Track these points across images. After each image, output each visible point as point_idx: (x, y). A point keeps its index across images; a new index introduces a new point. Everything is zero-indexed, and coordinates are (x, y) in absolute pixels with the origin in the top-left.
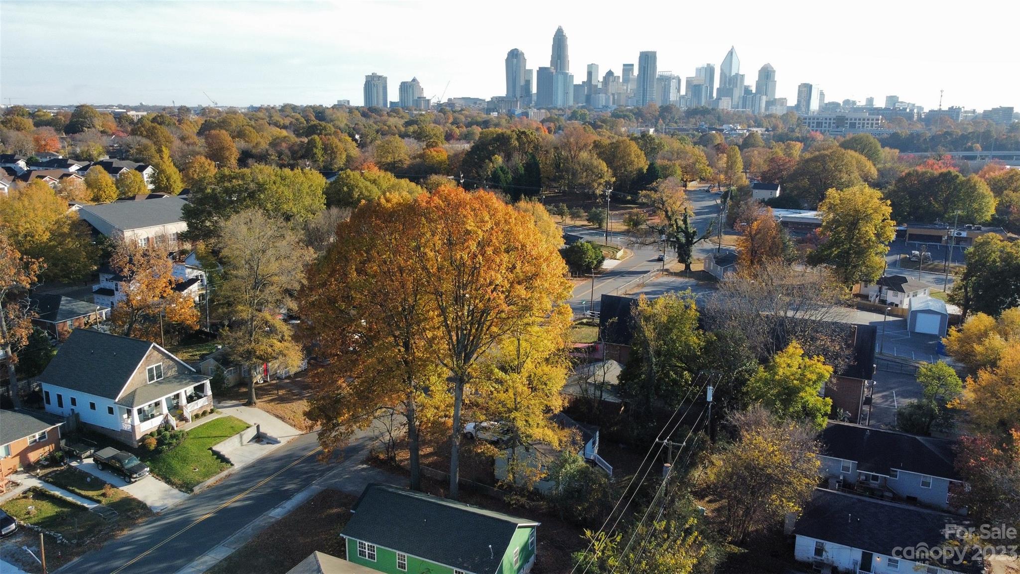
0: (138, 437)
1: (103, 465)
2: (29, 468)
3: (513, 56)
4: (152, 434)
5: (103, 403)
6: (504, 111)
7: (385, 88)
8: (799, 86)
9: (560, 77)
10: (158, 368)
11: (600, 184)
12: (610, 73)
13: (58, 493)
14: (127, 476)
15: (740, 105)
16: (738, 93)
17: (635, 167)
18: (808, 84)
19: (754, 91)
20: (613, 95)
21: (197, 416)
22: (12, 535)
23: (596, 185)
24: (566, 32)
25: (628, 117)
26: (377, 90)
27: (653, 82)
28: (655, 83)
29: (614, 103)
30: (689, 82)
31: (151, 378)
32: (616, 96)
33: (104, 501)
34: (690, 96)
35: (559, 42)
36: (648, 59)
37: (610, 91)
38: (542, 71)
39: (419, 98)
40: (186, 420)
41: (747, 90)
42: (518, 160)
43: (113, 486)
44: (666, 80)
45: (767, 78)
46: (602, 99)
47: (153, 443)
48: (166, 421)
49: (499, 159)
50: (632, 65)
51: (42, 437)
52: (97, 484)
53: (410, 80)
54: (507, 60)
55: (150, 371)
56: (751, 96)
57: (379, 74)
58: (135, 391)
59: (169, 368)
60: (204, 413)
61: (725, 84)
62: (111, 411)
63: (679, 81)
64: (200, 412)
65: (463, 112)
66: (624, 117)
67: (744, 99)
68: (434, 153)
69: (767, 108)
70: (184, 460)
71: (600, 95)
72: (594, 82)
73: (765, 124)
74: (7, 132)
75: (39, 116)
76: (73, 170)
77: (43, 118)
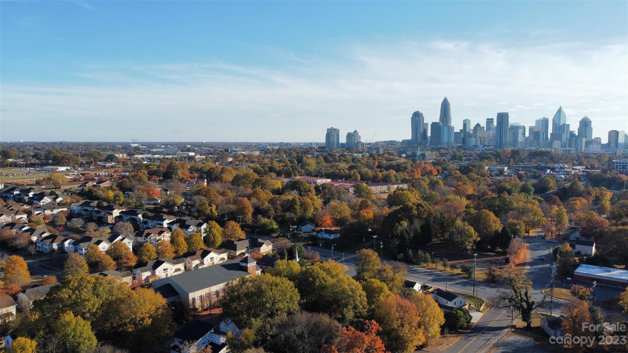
3: (416, 115)
6: (410, 153)
7: (338, 135)
8: (609, 132)
9: (446, 128)
11: (469, 242)
12: (478, 125)
15: (567, 145)
16: (565, 137)
17: (493, 229)
18: (615, 131)
19: (577, 134)
20: (480, 138)
23: (467, 243)
24: (450, 101)
25: (490, 158)
26: (333, 137)
27: (507, 131)
28: (508, 132)
29: (481, 144)
30: (531, 129)
32: (482, 139)
34: (532, 138)
35: (445, 107)
36: (503, 117)
37: (478, 136)
38: (434, 125)
39: (357, 142)
41: (572, 134)
42: (417, 224)
44: (515, 129)
45: (586, 126)
46: (473, 141)
49: (405, 224)
50: (493, 119)
53: (353, 132)
54: (412, 118)
56: (575, 138)
57: (335, 128)
61: (556, 130)
63: (524, 128)
65: (384, 155)
66: (487, 158)
67: (570, 141)
68: (365, 214)
69: (586, 146)
71: (472, 138)
72: (467, 130)
73: (585, 164)
74: (134, 182)
75: (150, 168)
76: (165, 224)
77: (152, 169)
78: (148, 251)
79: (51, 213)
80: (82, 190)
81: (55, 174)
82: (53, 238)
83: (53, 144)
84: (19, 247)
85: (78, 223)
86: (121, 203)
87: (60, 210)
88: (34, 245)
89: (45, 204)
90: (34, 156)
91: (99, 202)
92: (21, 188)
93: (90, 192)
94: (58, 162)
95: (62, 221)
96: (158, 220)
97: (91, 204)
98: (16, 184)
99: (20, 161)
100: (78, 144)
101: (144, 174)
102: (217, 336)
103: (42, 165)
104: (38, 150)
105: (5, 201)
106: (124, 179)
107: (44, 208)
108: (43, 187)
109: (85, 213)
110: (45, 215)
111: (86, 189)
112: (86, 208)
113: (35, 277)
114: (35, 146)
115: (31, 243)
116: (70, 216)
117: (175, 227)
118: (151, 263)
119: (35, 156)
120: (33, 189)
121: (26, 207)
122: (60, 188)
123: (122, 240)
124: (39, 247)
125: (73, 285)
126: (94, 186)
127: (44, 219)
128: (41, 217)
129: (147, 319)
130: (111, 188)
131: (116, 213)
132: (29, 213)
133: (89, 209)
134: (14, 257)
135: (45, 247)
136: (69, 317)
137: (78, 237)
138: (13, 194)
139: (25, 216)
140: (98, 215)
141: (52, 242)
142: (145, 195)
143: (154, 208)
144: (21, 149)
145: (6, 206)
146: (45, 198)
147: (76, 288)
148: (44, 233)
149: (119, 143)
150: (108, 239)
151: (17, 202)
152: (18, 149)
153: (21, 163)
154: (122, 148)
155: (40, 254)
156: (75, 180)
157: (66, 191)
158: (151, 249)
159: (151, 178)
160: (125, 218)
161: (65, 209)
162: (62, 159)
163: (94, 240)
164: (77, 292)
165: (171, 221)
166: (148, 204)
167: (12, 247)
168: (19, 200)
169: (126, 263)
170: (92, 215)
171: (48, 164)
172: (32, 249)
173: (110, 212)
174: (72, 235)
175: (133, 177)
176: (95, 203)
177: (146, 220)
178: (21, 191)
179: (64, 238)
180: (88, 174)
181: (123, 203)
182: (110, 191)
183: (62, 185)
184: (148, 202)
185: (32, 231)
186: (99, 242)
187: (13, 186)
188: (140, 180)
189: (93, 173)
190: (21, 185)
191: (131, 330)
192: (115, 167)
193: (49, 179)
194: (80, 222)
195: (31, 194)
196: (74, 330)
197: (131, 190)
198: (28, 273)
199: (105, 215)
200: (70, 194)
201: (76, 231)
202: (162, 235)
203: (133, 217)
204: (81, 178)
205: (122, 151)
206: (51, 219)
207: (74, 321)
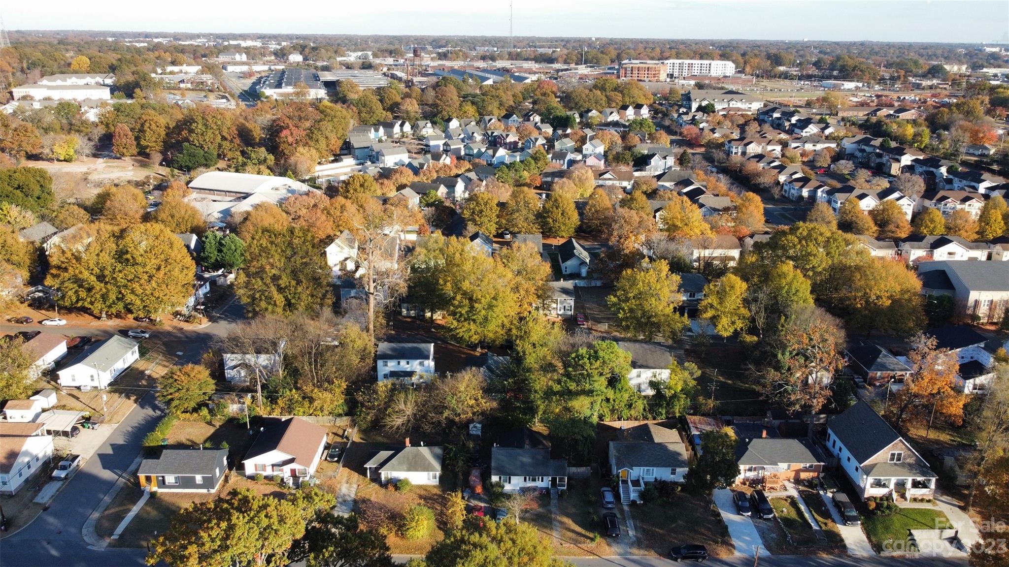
0: (866, 496)
1: (837, 504)
2: (797, 481)
4: (875, 498)
5: (854, 462)
10: (899, 455)
13: (803, 507)
14: (846, 520)
21: (915, 500)
22: (769, 519)
31: (892, 459)
33: (824, 528)
40: (906, 499)
43: (833, 521)
47: (873, 505)
48: (891, 494)
51: (811, 466)
52: (826, 515)
55: (893, 455)
58: (876, 464)
59: (909, 456)
60: (922, 500)
62: (857, 469)
64: (920, 498)
70: (887, 528)
74: (957, 115)
75: (997, 93)
76: (982, 188)
77: (1001, 95)
78: (932, 221)
79: (814, 148)
80: (867, 120)
81: (836, 93)
82: (805, 181)
83: (849, 46)
84: (762, 186)
85: (845, 167)
86: (922, 147)
87: (826, 145)
88: (779, 187)
89: (808, 134)
90: (815, 64)
91: (884, 141)
92: (784, 109)
93: (879, 123)
94: (846, 74)
95: (824, 162)
96: (972, 180)
97: (872, 143)
98: (780, 104)
99: (794, 71)
100: (889, 46)
101: (982, 102)
102: (987, 353)
103: (822, 78)
104: (826, 53)
105: (760, 125)
106: (942, 109)
107: (805, 141)
108: (814, 111)
109: (859, 154)
110: (804, 151)
111: (874, 119)
112: (864, 147)
113: (770, 225)
114: (822, 47)
115: (778, 183)
116: (838, 156)
117: (997, 195)
118: (930, 239)
119: (817, 64)
120: (798, 112)
121: (783, 136)
122: (837, 115)
123: (898, 199)
124: (785, 191)
125: (801, 234)
126: (889, 116)
127: (802, 155)
128: (798, 152)
129: (884, 299)
130: (914, 122)
131: (907, 160)
132: (784, 144)
133: (868, 149)
134: (751, 194)
135: (792, 191)
136: (788, 267)
137: (839, 185)
138: (772, 116)
139: (778, 148)
140: (878, 160)
141: (802, 187)
142: (967, 138)
143: (975, 161)
144: (801, 53)
145: (759, 132)
146: (811, 126)
147: (804, 238)
148: (796, 173)
149: (963, 46)
150: (878, 194)
151: (774, 128)
152: (797, 52)
153: (795, 73)
154: (966, 54)
155: (784, 199)
156: (862, 105)
157: (843, 119)
158: (937, 219)
159: (994, 110)
160: (919, 169)
161: (833, 145)
162: (853, 70)
163: (857, 192)
164: (804, 242)
165: (994, 184)
166: (968, 154)
167: (755, 184)
168: (777, 126)
169: (893, 232)
170: (869, 158)
171: (829, 77)
172: (776, 191)
173: (897, 157)
174: (830, 181)
175: (958, 106)
176: (878, 142)
177: (951, 177)
178: (783, 114)
179: (818, 184)
180: (886, 96)
181: (925, 147)
182: (910, 126)
183: (841, 109)
184: (971, 151)
185: (781, 168)
186: (862, 196)
187: (775, 105)
188: (969, 113)
189: (895, 96)
190: (786, 106)
191: (859, 306)
192: (936, 87)
193: (825, 99)
194: (848, 166)
195: (794, 120)
196: (790, 284)
197: (946, 127)
198: (763, 219)
199: (888, 161)
200: (848, 124)
201: (841, 178)
202: (967, 203)
203: (932, 169)
204: (873, 101)
205: (964, 60)
206: (811, 157)
207: (791, 275)
